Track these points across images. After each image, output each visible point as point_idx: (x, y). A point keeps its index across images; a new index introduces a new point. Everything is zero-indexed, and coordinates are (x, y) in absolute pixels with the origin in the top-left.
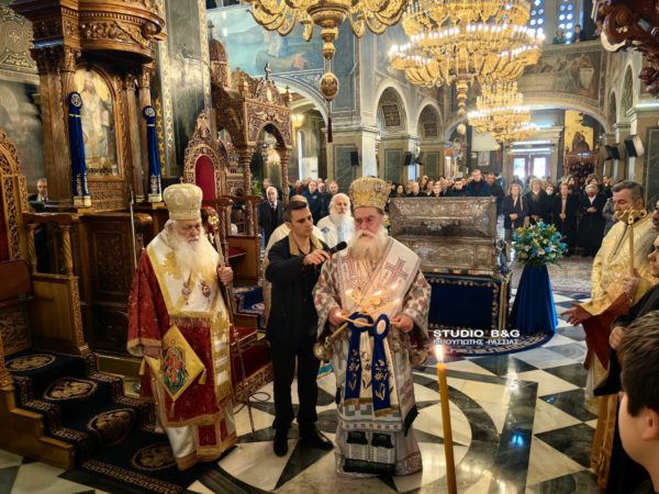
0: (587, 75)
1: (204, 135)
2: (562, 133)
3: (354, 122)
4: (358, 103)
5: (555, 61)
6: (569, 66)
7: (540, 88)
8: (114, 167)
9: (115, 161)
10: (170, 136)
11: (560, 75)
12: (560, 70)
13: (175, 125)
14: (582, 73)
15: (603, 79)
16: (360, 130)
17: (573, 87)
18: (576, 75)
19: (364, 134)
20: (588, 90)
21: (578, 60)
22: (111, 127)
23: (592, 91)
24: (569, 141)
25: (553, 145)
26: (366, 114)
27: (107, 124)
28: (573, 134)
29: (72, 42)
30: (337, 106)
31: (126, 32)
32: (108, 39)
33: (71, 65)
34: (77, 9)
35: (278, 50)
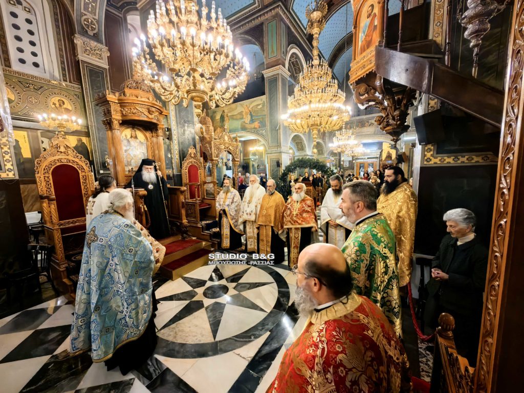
2: (381, 153)
3: (279, 149)
4: (280, 141)
7: (369, 133)
16: (280, 152)
19: (283, 154)
24: (384, 156)
25: (377, 158)
28: (386, 152)
29: (116, 117)
30: (272, 143)
31: (141, 112)
32: (132, 114)
33: (117, 126)
34: (117, 102)
35: (249, 121)
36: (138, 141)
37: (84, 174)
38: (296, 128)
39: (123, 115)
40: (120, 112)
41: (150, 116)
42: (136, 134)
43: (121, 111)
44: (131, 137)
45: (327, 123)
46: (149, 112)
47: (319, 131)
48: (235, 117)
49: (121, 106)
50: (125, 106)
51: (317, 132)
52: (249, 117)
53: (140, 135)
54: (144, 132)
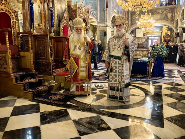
0: (169, 15)
1: (66, 19)
2: (162, 33)
3: (105, 24)
4: (106, 18)
5: (161, 11)
6: (165, 12)
8: (41, 25)
9: (42, 23)
10: (56, 18)
11: (162, 15)
12: (162, 13)
13: (58, 15)
14: (168, 14)
15: (174, 16)
17: (166, 18)
18: (166, 15)
19: (108, 27)
20: (170, 19)
21: (167, 11)
22: (41, 13)
23: (171, 20)
25: (159, 36)
26: (108, 22)
27: (39, 12)
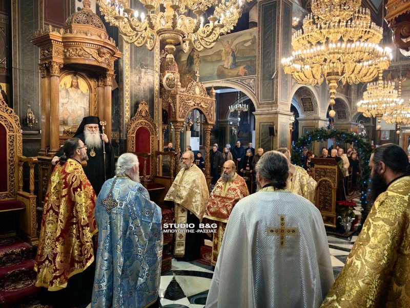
3: (274, 108)
4: (277, 96)
16: (276, 113)
19: (279, 116)
26: (281, 103)
29: (58, 59)
30: (264, 98)
31: (89, 53)
32: (78, 57)
33: (57, 72)
34: (61, 40)
35: (230, 64)
36: (79, 91)
37: (11, 134)
38: (303, 77)
39: (66, 58)
40: (63, 53)
41: (100, 59)
42: (77, 82)
43: (64, 51)
44: (72, 86)
45: (353, 72)
46: (99, 53)
47: (340, 83)
48: (209, 59)
49: (65, 46)
50: (70, 46)
51: (336, 84)
52: (231, 58)
53: (83, 83)
54: (89, 80)
